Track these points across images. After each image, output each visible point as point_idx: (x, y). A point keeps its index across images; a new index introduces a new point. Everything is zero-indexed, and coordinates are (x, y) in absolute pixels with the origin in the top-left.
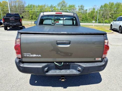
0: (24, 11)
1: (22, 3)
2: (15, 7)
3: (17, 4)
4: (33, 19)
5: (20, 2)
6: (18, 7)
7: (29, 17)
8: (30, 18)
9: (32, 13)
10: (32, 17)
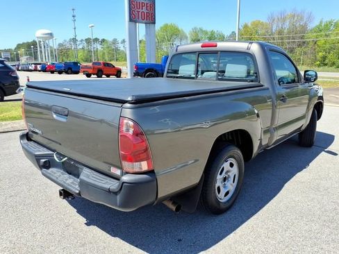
0: (304, 42)
1: (302, 19)
2: (280, 33)
3: (288, 23)
4: (326, 65)
5: (296, 18)
6: (289, 33)
7: (316, 60)
8: (318, 63)
9: (328, 46)
10: (324, 58)
